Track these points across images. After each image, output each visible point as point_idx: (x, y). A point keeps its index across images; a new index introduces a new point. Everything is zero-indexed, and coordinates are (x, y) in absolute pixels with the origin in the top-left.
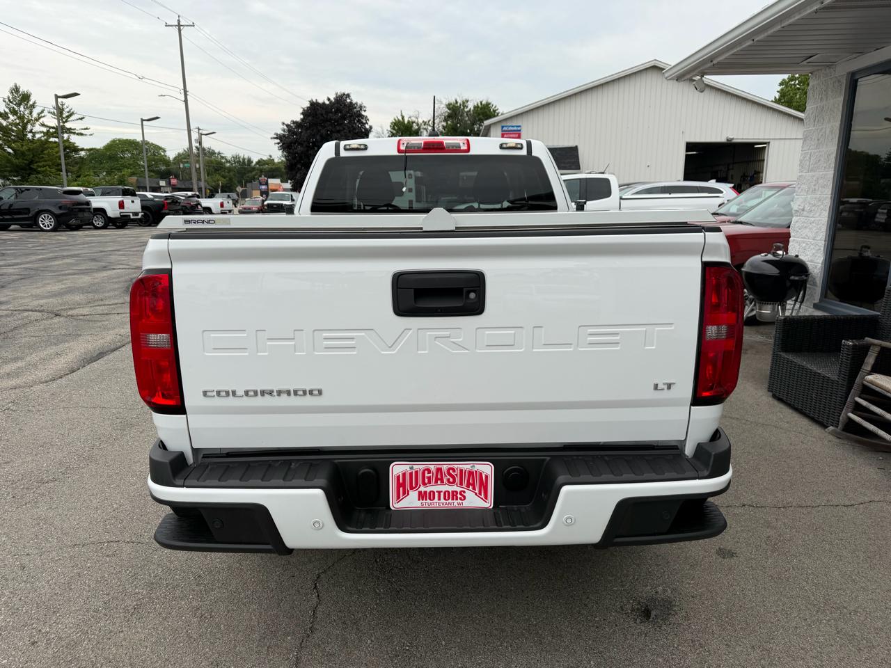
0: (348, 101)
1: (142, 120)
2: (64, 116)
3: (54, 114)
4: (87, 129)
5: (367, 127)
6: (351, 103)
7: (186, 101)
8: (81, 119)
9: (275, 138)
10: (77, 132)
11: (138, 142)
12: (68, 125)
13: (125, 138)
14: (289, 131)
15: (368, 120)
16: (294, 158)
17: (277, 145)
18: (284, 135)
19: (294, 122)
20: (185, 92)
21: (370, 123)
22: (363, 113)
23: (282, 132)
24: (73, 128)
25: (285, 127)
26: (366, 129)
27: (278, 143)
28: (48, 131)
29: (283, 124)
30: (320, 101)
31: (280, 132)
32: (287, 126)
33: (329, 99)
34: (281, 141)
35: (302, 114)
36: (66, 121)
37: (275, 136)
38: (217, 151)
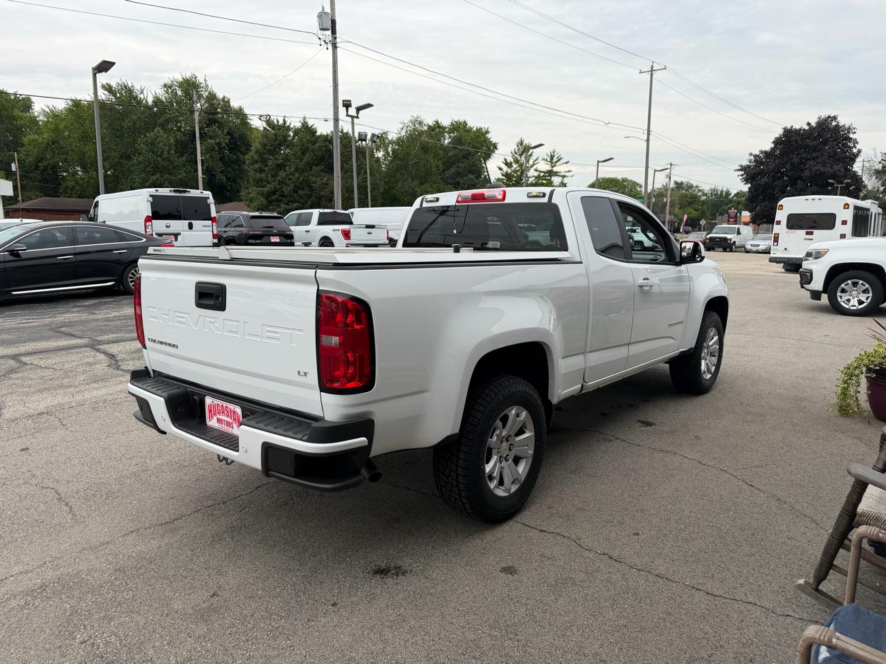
0: (834, 123)
1: (599, 162)
2: (554, 161)
3: (546, 160)
4: (569, 171)
5: (855, 150)
6: (837, 125)
7: (648, 141)
8: (567, 163)
9: (738, 170)
10: (561, 174)
11: (619, 180)
12: (555, 169)
13: (607, 177)
14: (755, 161)
15: (857, 143)
16: (756, 190)
17: (741, 177)
18: (749, 167)
19: (762, 152)
20: (649, 131)
21: (858, 147)
22: (851, 136)
23: (748, 163)
24: (559, 171)
25: (752, 158)
26: (853, 154)
27: (742, 175)
28: (539, 175)
29: (751, 154)
30: (797, 127)
31: (746, 163)
32: (755, 156)
33: (809, 124)
34: (745, 172)
35: (774, 142)
36: (554, 166)
37: (740, 168)
38: (695, 185)
